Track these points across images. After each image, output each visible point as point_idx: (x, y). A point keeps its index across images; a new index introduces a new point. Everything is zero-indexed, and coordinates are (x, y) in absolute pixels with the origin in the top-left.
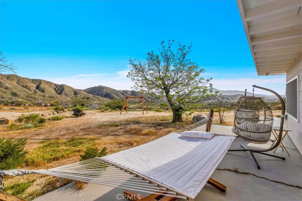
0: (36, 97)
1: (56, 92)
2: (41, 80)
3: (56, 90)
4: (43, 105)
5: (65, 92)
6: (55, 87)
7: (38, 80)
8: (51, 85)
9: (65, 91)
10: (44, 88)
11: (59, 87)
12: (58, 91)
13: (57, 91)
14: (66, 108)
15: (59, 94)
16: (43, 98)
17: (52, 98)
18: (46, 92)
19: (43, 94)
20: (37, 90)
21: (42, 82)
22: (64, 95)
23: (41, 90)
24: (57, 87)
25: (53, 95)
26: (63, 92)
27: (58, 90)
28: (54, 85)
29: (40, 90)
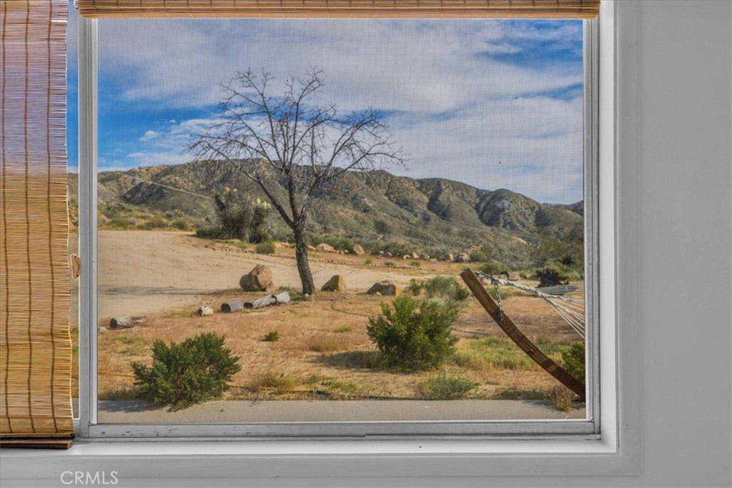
0: (429, 235)
1: (481, 217)
2: (441, 179)
3: (481, 210)
4: (451, 256)
5: (507, 218)
6: (478, 200)
7: (433, 180)
8: (465, 193)
9: (507, 211)
10: (449, 205)
11: (488, 198)
12: (486, 213)
13: (483, 213)
14: (513, 269)
15: (488, 224)
16: (446, 236)
17: (468, 237)
18: (452, 219)
19: (444, 224)
20: (430, 213)
21: (444, 187)
22: (504, 226)
23: (440, 213)
24: (482, 200)
25: (472, 228)
26: (501, 216)
27: (485, 209)
28: (474, 194)
29: (437, 213)
